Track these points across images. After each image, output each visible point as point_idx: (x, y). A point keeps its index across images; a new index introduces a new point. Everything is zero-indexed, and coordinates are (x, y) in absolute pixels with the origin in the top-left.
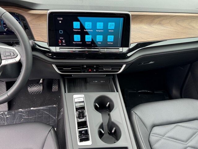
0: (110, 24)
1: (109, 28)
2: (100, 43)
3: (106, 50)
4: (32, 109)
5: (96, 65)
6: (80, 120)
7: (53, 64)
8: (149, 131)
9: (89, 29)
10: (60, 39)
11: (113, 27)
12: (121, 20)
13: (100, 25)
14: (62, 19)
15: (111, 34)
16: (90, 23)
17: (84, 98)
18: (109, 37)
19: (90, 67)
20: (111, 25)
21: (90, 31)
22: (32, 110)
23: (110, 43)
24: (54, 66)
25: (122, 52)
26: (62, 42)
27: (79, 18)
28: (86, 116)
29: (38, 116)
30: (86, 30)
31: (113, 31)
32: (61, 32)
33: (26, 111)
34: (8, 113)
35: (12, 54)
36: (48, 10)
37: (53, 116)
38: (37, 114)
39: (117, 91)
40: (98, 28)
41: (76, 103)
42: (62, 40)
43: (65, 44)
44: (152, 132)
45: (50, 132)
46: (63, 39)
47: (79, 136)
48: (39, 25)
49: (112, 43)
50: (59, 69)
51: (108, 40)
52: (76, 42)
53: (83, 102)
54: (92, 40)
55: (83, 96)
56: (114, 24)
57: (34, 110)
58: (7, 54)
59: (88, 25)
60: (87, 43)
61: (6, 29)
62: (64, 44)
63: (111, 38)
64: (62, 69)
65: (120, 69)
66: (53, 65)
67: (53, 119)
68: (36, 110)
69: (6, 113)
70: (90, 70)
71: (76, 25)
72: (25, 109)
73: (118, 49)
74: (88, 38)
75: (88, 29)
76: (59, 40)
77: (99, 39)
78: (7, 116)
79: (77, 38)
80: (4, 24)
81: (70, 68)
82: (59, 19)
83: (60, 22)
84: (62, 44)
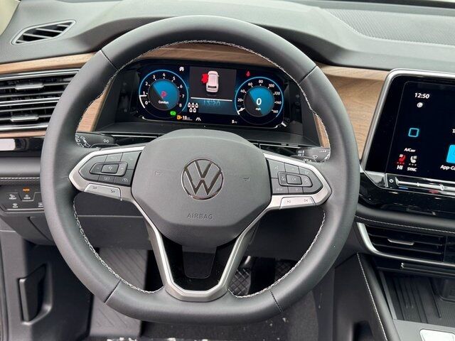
7: (362, 221)
14: (427, 96)
24: (362, 228)
32: (414, 132)
35: (306, 182)
42: (409, 155)
43: (414, 170)
46: (413, 154)
50: (372, 239)
52: (450, 165)
58: (291, 179)
61: (242, 109)
62: (411, 166)
66: (360, 224)
76: (401, 156)
80: (241, 95)
81: (410, 241)
82: (418, 95)
83: (420, 105)
84: (405, 168)
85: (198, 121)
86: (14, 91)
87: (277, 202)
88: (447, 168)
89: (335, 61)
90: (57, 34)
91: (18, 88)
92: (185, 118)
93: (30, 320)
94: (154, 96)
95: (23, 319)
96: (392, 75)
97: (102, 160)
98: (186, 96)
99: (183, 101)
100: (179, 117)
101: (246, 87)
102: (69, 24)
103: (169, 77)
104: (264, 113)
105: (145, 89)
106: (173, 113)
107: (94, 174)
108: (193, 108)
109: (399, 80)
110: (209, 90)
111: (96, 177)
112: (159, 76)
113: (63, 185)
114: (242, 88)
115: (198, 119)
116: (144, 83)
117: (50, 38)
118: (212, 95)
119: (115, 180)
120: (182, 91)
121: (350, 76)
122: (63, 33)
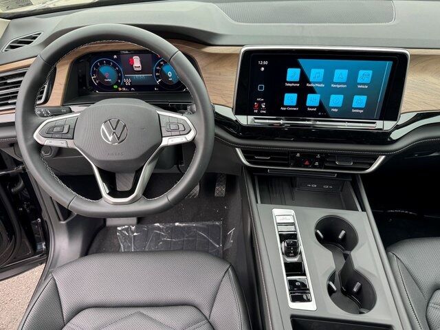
0: (361, 73)
1: (359, 81)
2: (336, 110)
3: (346, 124)
4: (177, 224)
5: (321, 154)
6: (290, 260)
7: (238, 147)
8: (427, 298)
9: (317, 83)
10: (258, 102)
11: (368, 80)
12: (388, 65)
13: (341, 75)
14: (266, 63)
15: (361, 92)
16: (322, 71)
17: (293, 216)
18: (356, 98)
19: (309, 157)
20: (365, 75)
21: (319, 85)
22: (178, 226)
23: (357, 111)
24: (239, 151)
25: (381, 129)
26: (260, 107)
27: (301, 61)
28: (301, 253)
29: (189, 240)
30: (310, 83)
31: (366, 87)
32: (261, 88)
33: (167, 227)
34: (136, 228)
35: (181, 128)
37: (215, 241)
38: (187, 235)
39: (364, 209)
40: (335, 80)
41: (279, 224)
42: (260, 103)
43: (265, 112)
44: (432, 301)
45: (227, 273)
46: (263, 102)
47: (290, 290)
48: (220, 74)
49: (361, 111)
50: (246, 158)
51: (355, 105)
52: (287, 107)
53: (293, 224)
54: (321, 103)
55: (292, 212)
56: (370, 72)
57: (180, 227)
58: (173, 127)
59: (316, 74)
60: (309, 109)
61: (160, 80)
62: (263, 110)
63: (360, 101)
64: (253, 158)
65: (371, 165)
66: (237, 149)
67: (215, 247)
68: (184, 227)
69: (133, 228)
70: (307, 163)
71: (293, 75)
72: (165, 223)
73: (374, 123)
74: (312, 100)
75: (315, 83)
76: (256, 104)
77: (336, 101)
78: (135, 234)
79: (290, 99)
80: (157, 71)
81: (268, 156)
82: (261, 63)
83: (263, 69)
84: (259, 111)
85: (133, 91)
86: (6, 84)
87: (166, 142)
88: (285, 109)
89: (211, 43)
90: (31, 42)
91: (9, 81)
92: (124, 89)
93: (64, 220)
94: (101, 77)
95: (60, 220)
96: (242, 51)
97: (53, 124)
98: (121, 75)
99: (120, 78)
100: (120, 89)
101: (160, 65)
102: (39, 34)
103: (108, 63)
104: (175, 82)
105: (94, 72)
106: (115, 87)
107: (49, 133)
108: (128, 82)
109: (247, 53)
110: (135, 69)
111: (50, 136)
112: (102, 63)
113: (31, 142)
114: (157, 66)
115: (133, 89)
116: (93, 69)
117: (26, 45)
118: (138, 72)
119: (62, 136)
120: (118, 72)
121: (222, 52)
122: (35, 41)
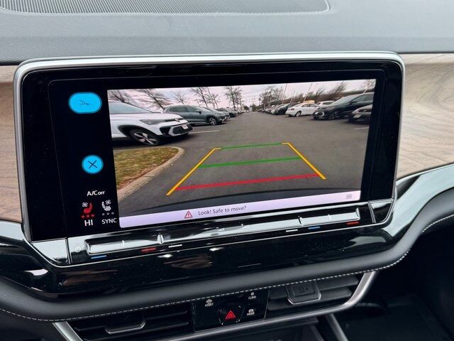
36: (17, 63)
43: (112, 220)
46: (103, 198)
62: (107, 216)
65: (353, 289)
66: (58, 325)
70: (231, 315)
76: (85, 205)
84: (97, 221)
